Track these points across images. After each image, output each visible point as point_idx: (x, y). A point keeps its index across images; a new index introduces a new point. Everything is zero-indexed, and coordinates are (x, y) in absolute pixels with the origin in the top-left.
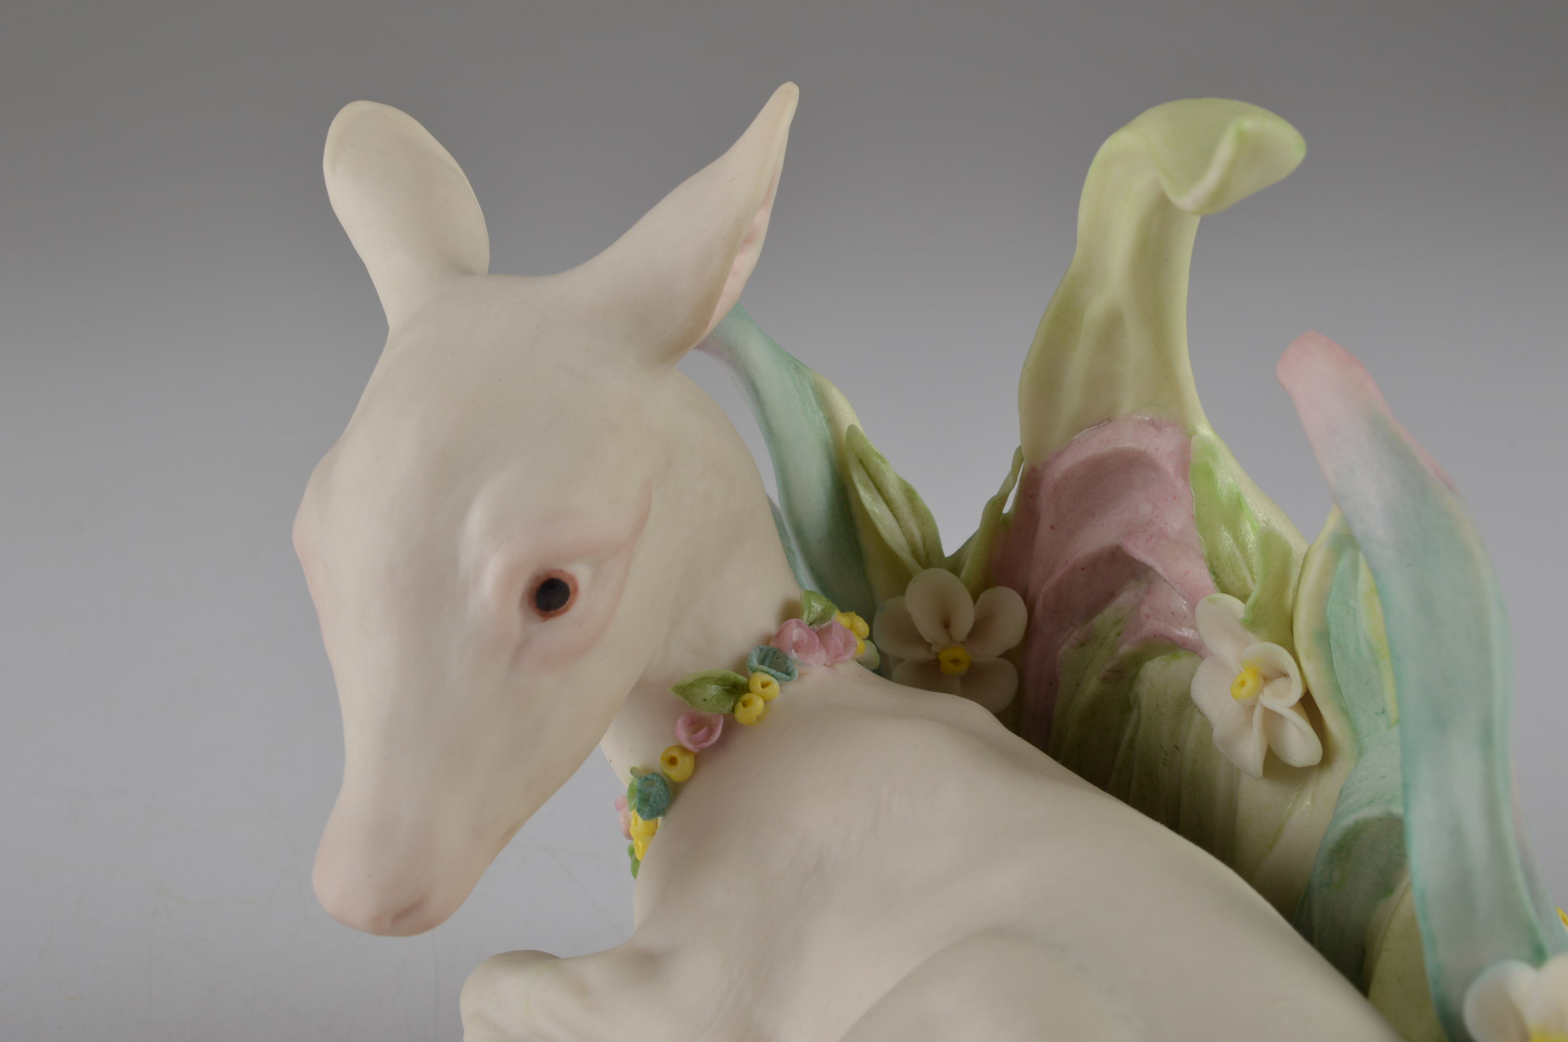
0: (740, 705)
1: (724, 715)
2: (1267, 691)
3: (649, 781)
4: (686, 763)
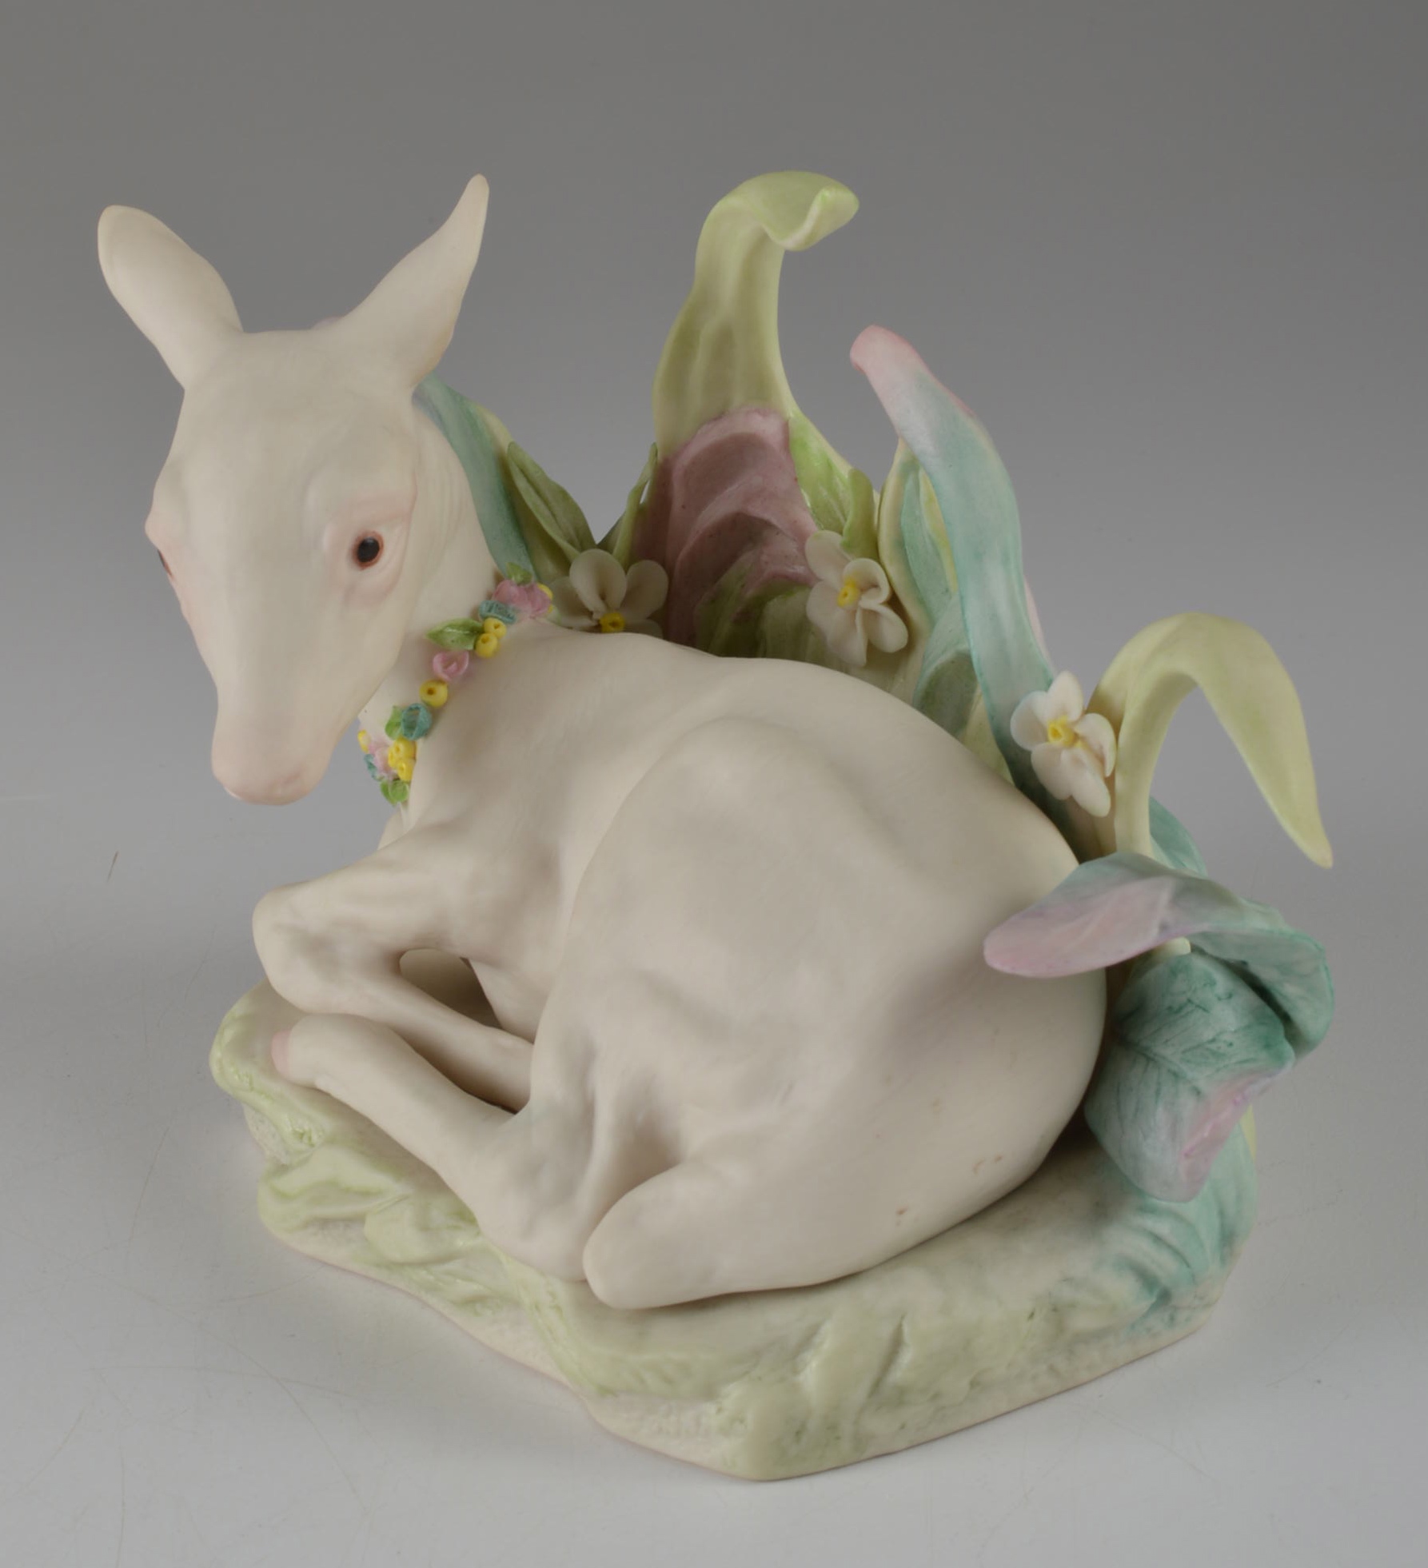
0: (480, 642)
1: (470, 652)
2: (863, 597)
3: (413, 710)
4: (442, 692)
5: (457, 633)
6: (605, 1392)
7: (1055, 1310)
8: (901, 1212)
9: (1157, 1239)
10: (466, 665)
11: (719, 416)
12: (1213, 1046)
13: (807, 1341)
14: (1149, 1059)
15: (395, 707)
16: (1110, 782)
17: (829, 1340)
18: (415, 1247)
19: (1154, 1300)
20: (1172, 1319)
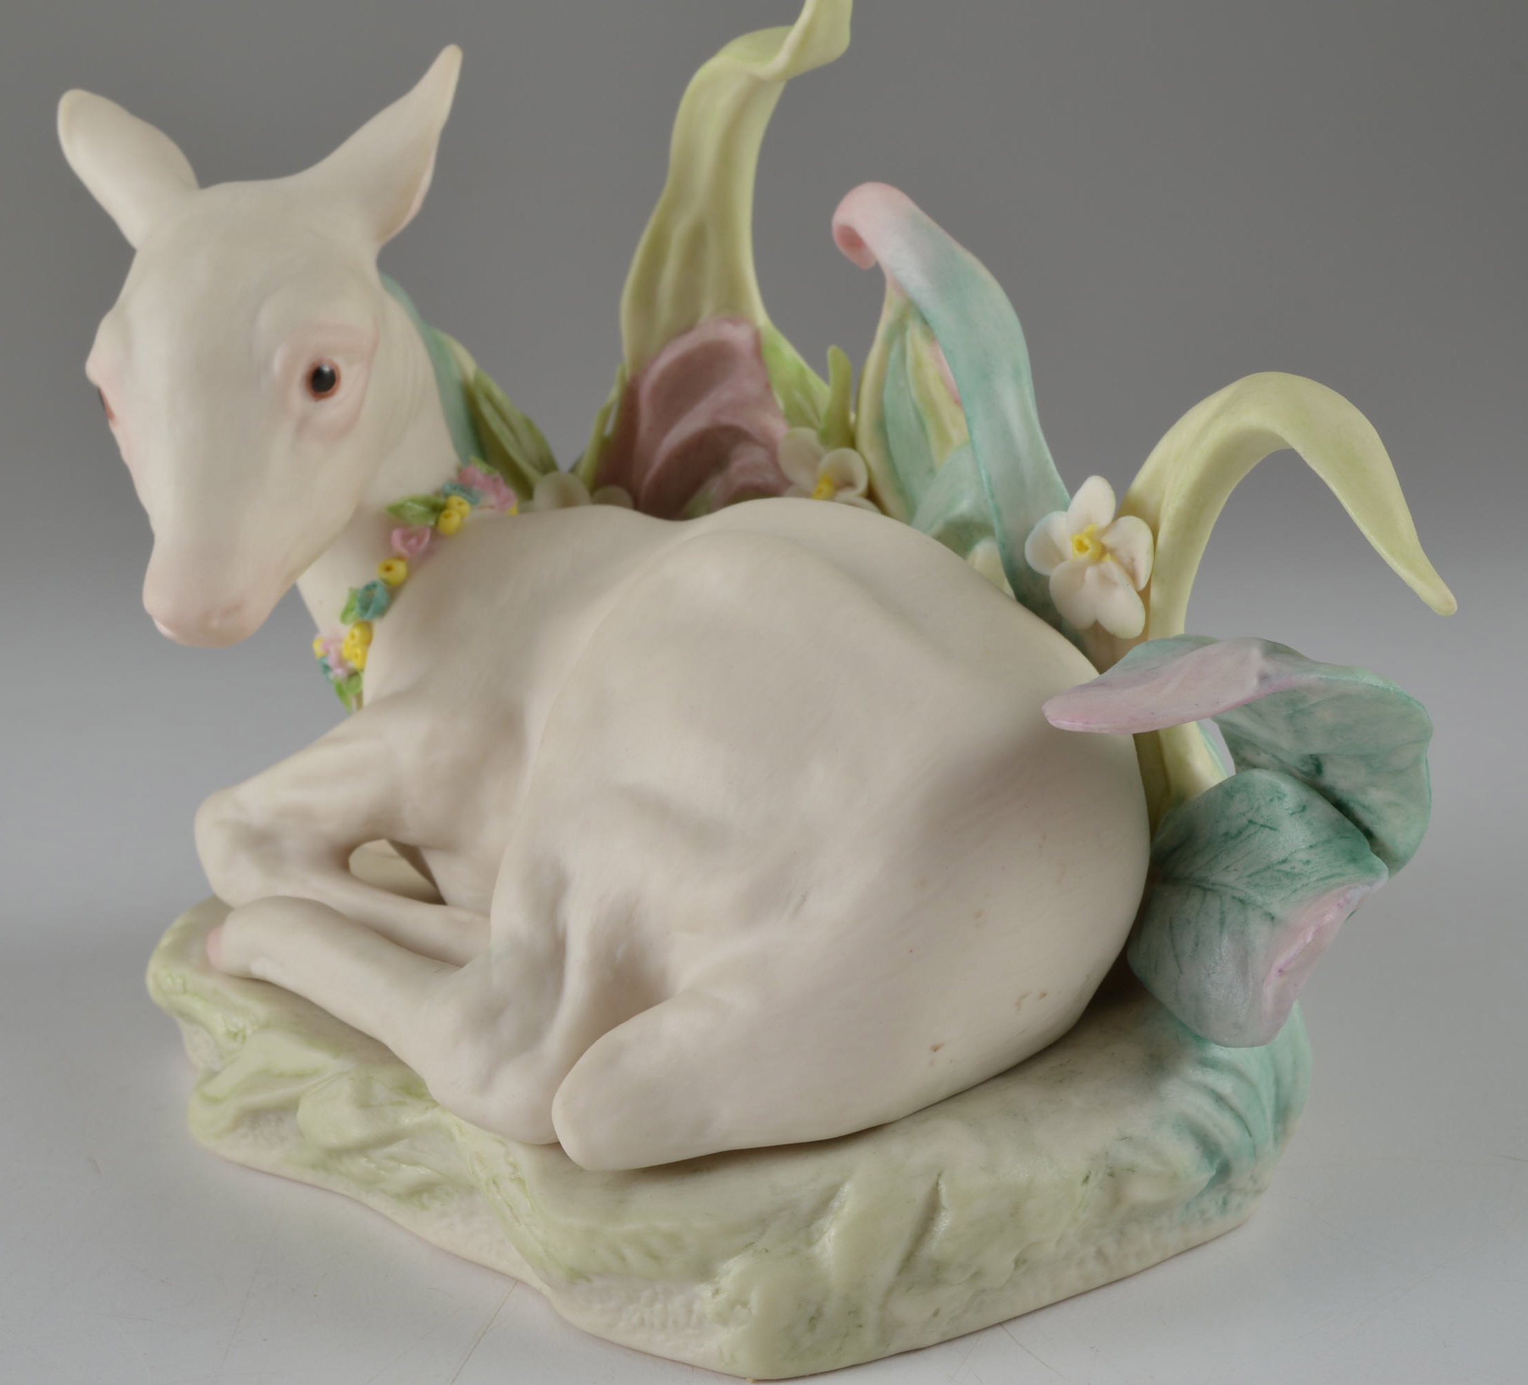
0: (442, 518)
1: (431, 527)
2: (839, 494)
3: (370, 588)
4: (400, 569)
5: (419, 509)
6: (577, 1276)
7: (1111, 1175)
8: (935, 1049)
9: (1219, 1099)
10: (427, 539)
11: (688, 328)
12: (1286, 867)
13: (825, 1202)
14: (1205, 890)
15: (351, 589)
16: (1144, 595)
17: (850, 1202)
18: (354, 1129)
19: (1214, 1173)
20: (1225, 1203)
